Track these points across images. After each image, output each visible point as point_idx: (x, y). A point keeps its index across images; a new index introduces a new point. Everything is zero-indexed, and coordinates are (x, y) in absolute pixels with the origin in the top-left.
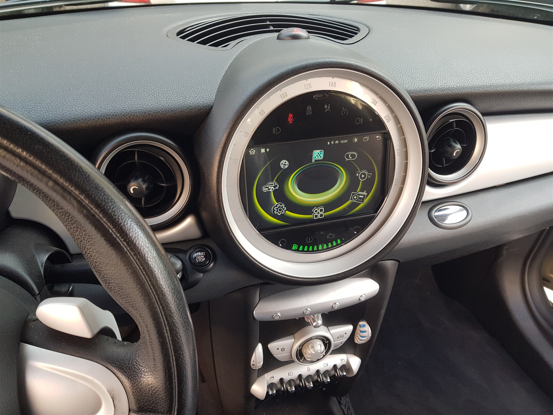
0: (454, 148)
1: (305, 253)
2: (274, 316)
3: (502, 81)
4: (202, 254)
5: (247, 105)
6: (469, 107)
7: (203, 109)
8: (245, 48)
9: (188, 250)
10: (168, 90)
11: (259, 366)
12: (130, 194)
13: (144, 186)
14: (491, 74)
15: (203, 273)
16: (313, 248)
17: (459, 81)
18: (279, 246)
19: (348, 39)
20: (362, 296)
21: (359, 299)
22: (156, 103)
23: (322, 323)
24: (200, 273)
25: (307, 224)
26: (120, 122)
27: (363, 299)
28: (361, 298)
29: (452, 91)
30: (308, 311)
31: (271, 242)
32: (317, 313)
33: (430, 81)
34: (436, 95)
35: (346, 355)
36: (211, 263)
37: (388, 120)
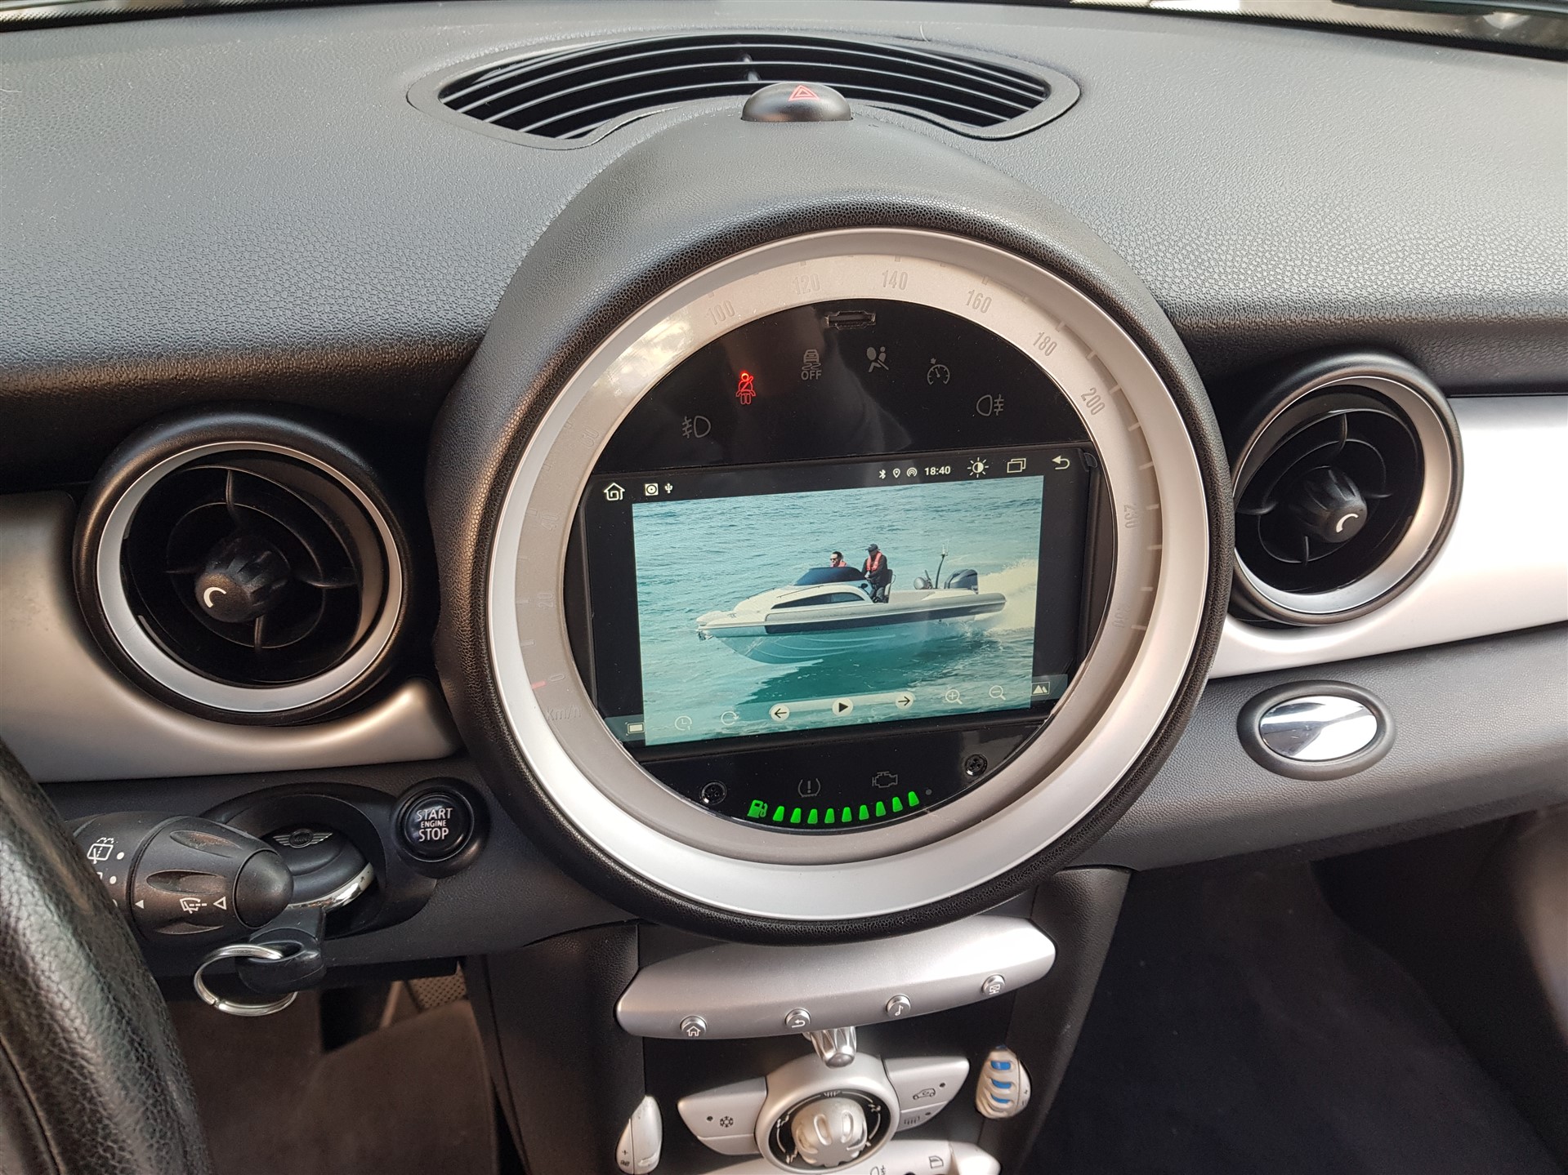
0: (1338, 509)
1: (793, 829)
2: (684, 1027)
3: (1525, 282)
4: (440, 814)
7: (451, 344)
8: (639, 142)
9: (399, 797)
10: (346, 276)
11: (650, 1166)
12: (206, 609)
13: (250, 588)
14: (1490, 257)
15: (438, 878)
16: (821, 816)
17: (1366, 278)
18: (700, 803)
19: (1002, 121)
20: (991, 981)
21: (983, 987)
22: (296, 317)
24: (430, 880)
26: (172, 379)
27: (994, 991)
28: (986, 986)
29: (1338, 313)
30: (801, 1018)
31: (674, 790)
32: (841, 1023)
33: (1259, 275)
34: (1280, 324)
35: (950, 1145)
36: (468, 847)
37: (1092, 408)
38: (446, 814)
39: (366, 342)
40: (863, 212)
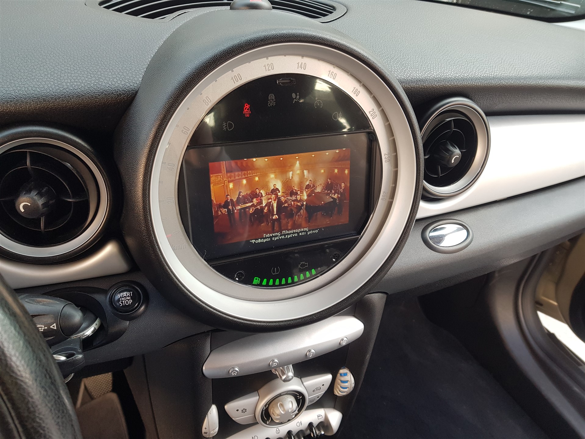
0: (451, 154)
1: (270, 288)
2: (230, 372)
3: (506, 72)
4: (128, 294)
5: (184, 88)
6: (470, 103)
7: (124, 94)
8: (188, 20)
9: (109, 290)
10: (75, 68)
11: (214, 434)
12: (21, 213)
13: (40, 202)
15: (129, 321)
16: (280, 281)
17: (457, 70)
18: (235, 280)
19: (321, 17)
20: (343, 340)
21: (340, 343)
22: (56, 85)
23: (293, 376)
24: (126, 321)
25: (272, 251)
27: (344, 343)
28: (341, 342)
29: (450, 82)
30: (275, 362)
31: (224, 275)
32: (287, 364)
34: (432, 86)
35: (324, 410)
36: (141, 306)
37: (373, 116)
38: (130, 294)
39: (88, 94)
40: (293, 36)
